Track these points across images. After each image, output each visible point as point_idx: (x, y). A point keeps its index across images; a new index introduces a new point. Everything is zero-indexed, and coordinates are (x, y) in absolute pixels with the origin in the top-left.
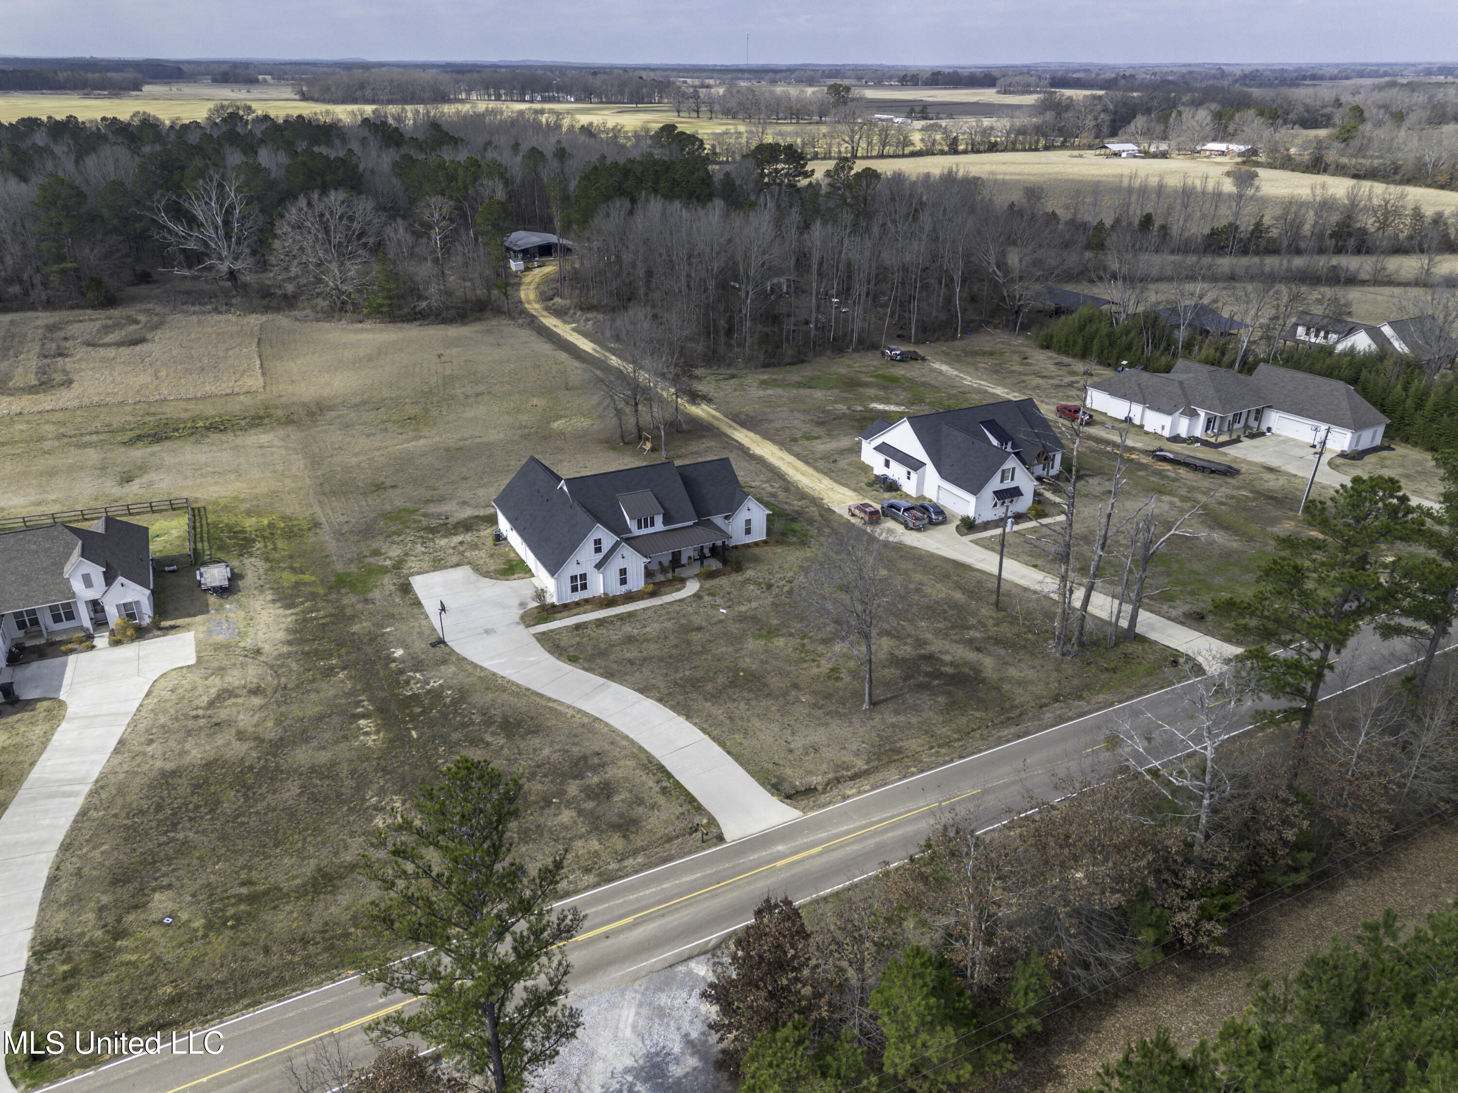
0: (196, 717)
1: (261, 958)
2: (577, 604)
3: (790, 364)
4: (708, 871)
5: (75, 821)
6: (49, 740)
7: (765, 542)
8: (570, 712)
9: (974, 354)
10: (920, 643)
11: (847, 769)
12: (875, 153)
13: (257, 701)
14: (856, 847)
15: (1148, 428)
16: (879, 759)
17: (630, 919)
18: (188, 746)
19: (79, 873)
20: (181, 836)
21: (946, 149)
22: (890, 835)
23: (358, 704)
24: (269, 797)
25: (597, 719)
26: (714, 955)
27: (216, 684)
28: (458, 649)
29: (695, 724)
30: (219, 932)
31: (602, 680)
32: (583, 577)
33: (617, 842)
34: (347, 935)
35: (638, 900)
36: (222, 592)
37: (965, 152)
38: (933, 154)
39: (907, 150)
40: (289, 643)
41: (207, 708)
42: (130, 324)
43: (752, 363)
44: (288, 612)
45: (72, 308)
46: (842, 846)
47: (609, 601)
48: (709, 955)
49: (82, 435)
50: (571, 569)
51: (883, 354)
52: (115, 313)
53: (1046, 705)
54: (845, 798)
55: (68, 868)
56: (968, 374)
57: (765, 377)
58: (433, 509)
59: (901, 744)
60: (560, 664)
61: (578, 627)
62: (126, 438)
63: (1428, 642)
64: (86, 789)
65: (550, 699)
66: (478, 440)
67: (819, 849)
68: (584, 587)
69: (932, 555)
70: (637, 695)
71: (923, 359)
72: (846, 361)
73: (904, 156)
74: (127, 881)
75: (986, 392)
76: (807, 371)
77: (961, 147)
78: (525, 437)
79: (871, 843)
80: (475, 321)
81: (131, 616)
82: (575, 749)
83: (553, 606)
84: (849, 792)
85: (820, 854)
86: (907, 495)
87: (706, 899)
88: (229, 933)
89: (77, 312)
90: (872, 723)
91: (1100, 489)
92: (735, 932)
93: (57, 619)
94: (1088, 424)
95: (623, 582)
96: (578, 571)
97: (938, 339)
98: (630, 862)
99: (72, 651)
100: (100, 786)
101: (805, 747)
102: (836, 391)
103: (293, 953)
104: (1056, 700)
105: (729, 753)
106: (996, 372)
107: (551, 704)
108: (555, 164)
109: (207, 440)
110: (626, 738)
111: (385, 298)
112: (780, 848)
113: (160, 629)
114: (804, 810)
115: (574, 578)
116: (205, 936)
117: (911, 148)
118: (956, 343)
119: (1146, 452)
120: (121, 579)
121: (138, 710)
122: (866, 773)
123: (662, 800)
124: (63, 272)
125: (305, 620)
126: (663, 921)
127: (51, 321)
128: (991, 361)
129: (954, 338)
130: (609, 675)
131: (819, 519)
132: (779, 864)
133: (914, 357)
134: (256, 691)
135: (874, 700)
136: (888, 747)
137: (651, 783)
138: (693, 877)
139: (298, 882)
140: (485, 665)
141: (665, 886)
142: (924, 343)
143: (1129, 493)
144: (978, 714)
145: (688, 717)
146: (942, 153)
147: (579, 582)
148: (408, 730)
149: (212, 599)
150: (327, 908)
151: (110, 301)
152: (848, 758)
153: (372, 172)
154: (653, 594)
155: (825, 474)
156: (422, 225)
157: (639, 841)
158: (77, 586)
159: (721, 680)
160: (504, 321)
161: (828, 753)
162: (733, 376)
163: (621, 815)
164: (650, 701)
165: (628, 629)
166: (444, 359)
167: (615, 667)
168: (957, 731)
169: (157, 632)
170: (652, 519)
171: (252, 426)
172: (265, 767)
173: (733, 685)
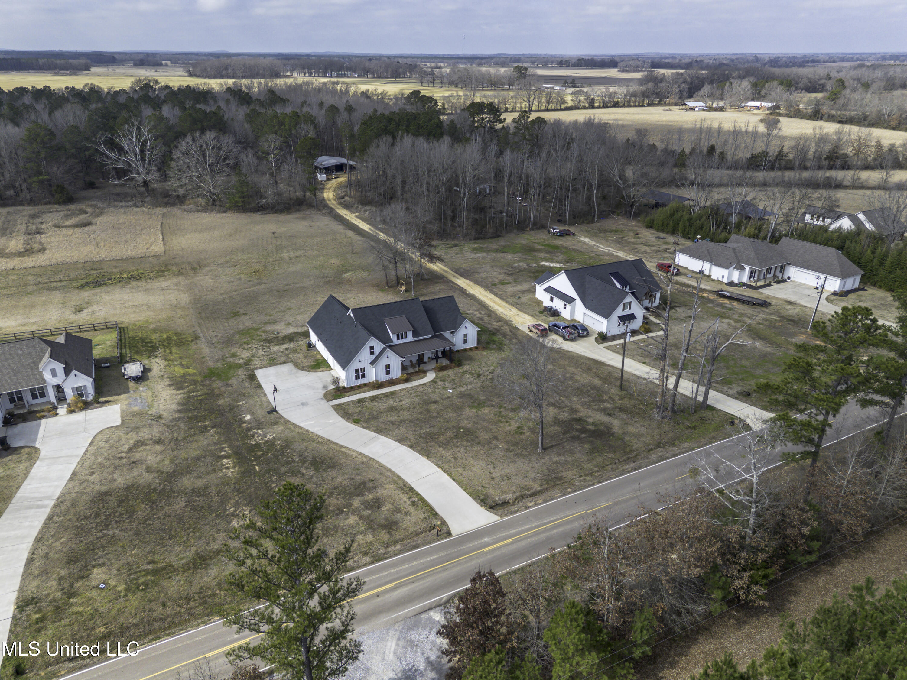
0: (121, 458)
1: (160, 610)
2: (359, 387)
3: (491, 238)
4: (441, 554)
5: (45, 524)
6: (28, 473)
7: (476, 348)
8: (355, 454)
9: (605, 231)
10: (573, 411)
11: (528, 490)
12: (543, 108)
13: (159, 448)
14: (534, 539)
15: (713, 277)
16: (548, 484)
17: (392, 585)
18: (115, 476)
19: (46, 556)
20: (111, 533)
21: (587, 105)
22: (555, 531)
23: (222, 449)
24: (166, 508)
25: (371, 459)
26: (445, 607)
27: (133, 437)
28: (284, 415)
29: (433, 462)
30: (134, 593)
31: (375, 435)
32: (363, 370)
33: (384, 536)
34: (214, 595)
35: (397, 572)
36: (138, 379)
37: (599, 107)
38: (579, 109)
39: (563, 106)
40: (179, 411)
41: (127, 452)
42: (81, 214)
43: (467, 237)
44: (178, 392)
45: (46, 204)
46: (526, 538)
47: (379, 385)
48: (442, 607)
49: (51, 282)
50: (355, 365)
51: (549, 231)
52: (73, 207)
53: (652, 450)
54: (527, 508)
55: (41, 552)
56: (602, 243)
57: (476, 246)
58: (269, 328)
59: (562, 474)
60: (348, 424)
61: (360, 401)
62: (79, 284)
63: (890, 410)
64: (51, 503)
65: (342, 447)
66: (298, 285)
67: (511, 540)
68: (363, 376)
69: (581, 356)
70: (397, 443)
71: (574, 235)
72: (526, 236)
73: (561, 110)
74: (77, 561)
75: (613, 255)
76: (502, 242)
77: (596, 105)
78: (326, 283)
79: (543, 536)
80: (295, 211)
81: (81, 395)
82: (358, 478)
83: (344, 388)
84: (529, 504)
85: (512, 543)
86: (564, 319)
87: (440, 572)
88: (141, 594)
89: (49, 206)
90: (543, 461)
91: (684, 315)
92: (458, 592)
93: (34, 397)
94: (677, 274)
95: (388, 373)
96: (359, 366)
97: (583, 222)
98: (391, 549)
99: (43, 417)
100: (60, 501)
101: (502, 476)
102: (520, 254)
103: (181, 606)
104: (659, 446)
105: (454, 480)
106: (619, 243)
107: (343, 450)
108: (345, 115)
109: (129, 286)
110: (390, 470)
111: (240, 197)
112: (486, 539)
113: (99, 403)
114: (501, 516)
115: (357, 371)
116: (126, 596)
117: (565, 105)
118: (594, 225)
119: (712, 292)
120: (74, 372)
121: (85, 454)
122: (540, 492)
123: (412, 510)
124: (41, 182)
125: (189, 397)
126: (413, 586)
127: (33, 212)
128: (615, 236)
129: (593, 221)
130: (379, 431)
131: (509, 333)
132: (485, 550)
133: (568, 234)
134: (158, 442)
135: (545, 446)
136: (553, 476)
137: (405, 499)
138: (432, 558)
139: (183, 561)
140: (302, 425)
141: (414, 563)
142: (574, 225)
143: (702, 318)
144: (610, 455)
145: (428, 458)
146: (585, 108)
148: (253, 466)
149: (132, 384)
150: (202, 578)
151: (69, 200)
152: (528, 482)
153: (233, 120)
154: (407, 381)
155: (513, 305)
156: (263, 153)
157: (398, 536)
158: (47, 376)
159: (449, 434)
160: (314, 212)
161: (516, 480)
162: (456, 245)
163: (387, 519)
164: (405, 448)
165: (391, 402)
166: (276, 235)
167: (382, 426)
168: (597, 466)
169: (96, 405)
170: (406, 334)
171: (157, 277)
172: (164, 489)
173: (456, 436)
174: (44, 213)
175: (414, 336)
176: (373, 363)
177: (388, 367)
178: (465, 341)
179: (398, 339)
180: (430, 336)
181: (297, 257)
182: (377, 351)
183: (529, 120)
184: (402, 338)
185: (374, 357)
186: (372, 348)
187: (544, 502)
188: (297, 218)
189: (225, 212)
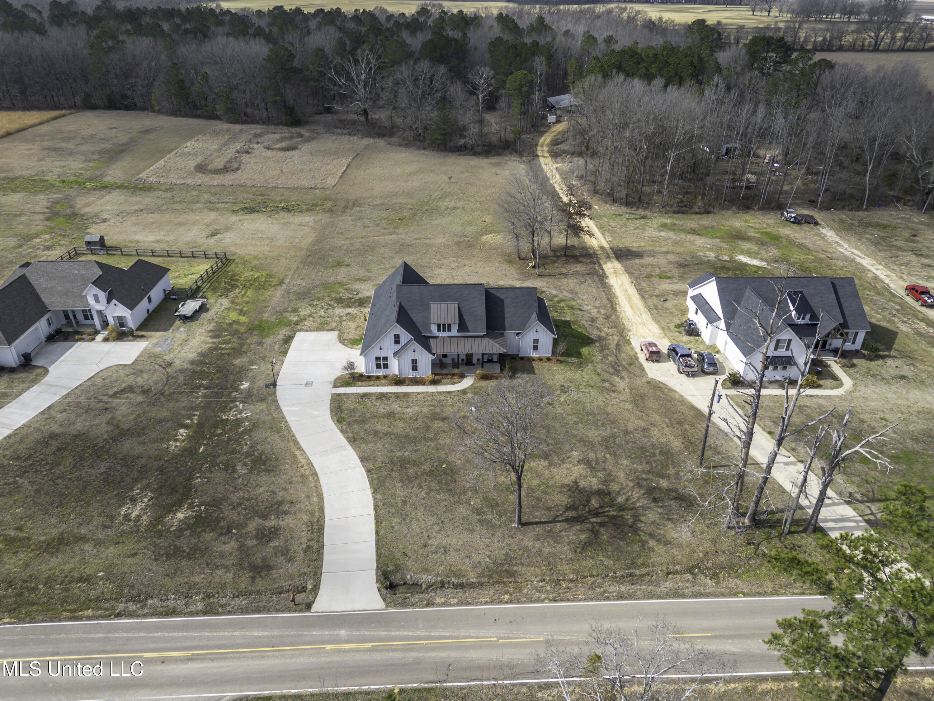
0: (100, 401)
2: (378, 378)
3: (697, 213)
4: (276, 633)
6: (20, 395)
7: (549, 359)
8: (303, 462)
9: (869, 224)
10: (609, 479)
11: (458, 576)
13: (140, 399)
14: (398, 655)
16: (490, 577)
17: (189, 653)
18: (79, 420)
20: (21, 481)
22: (434, 654)
23: (190, 417)
24: (86, 470)
25: (315, 474)
27: (130, 380)
28: (279, 393)
29: (375, 499)
31: (345, 442)
32: (385, 359)
33: (245, 580)
35: (209, 639)
36: (186, 319)
40: (192, 362)
41: (111, 396)
42: (297, 137)
43: (666, 208)
44: (211, 341)
45: (278, 124)
46: (389, 649)
47: (400, 381)
49: (218, 203)
50: (376, 352)
51: (782, 214)
52: (294, 130)
53: (676, 573)
54: (430, 604)
56: (849, 242)
57: (668, 221)
58: (356, 286)
59: (519, 568)
60: (331, 421)
61: (365, 395)
62: (236, 208)
65: (300, 449)
66: (427, 241)
67: (369, 645)
68: (386, 366)
69: (683, 401)
70: (358, 461)
71: (816, 224)
72: (747, 217)
75: (853, 260)
76: (707, 221)
78: (457, 243)
79: (412, 656)
80: (494, 155)
81: (122, 325)
82: (281, 493)
83: (361, 375)
84: (438, 600)
85: (368, 650)
86: (703, 342)
87: (252, 658)
89: (277, 127)
90: (510, 541)
91: (893, 372)
92: (249, 696)
93: (86, 318)
95: (415, 368)
96: (382, 354)
97: (843, 208)
98: (237, 602)
99: (81, 340)
100: (14, 434)
101: (438, 547)
102: (717, 240)
104: (690, 570)
105: (377, 532)
106: (876, 244)
107: (297, 453)
109: (277, 216)
110: (320, 496)
111: (441, 134)
112: (343, 633)
113: (133, 336)
114: (388, 604)
115: (378, 359)
118: (857, 213)
120: (114, 301)
121: (76, 388)
122: (471, 586)
123: (300, 556)
125: (215, 349)
127: (259, 131)
128: (877, 233)
129: (859, 208)
130: (353, 441)
131: (613, 347)
132: (329, 647)
133: (811, 221)
134: (145, 392)
136: (506, 567)
137: (304, 540)
138: (262, 633)
139: (43, 538)
140: (284, 409)
141: (237, 633)
142: (828, 209)
143: (923, 382)
144: (608, 562)
145: (375, 492)
147: (381, 363)
148: (201, 445)
149: (178, 322)
150: (41, 564)
151: (295, 122)
152: (466, 566)
154: (434, 382)
155: (650, 309)
156: (473, 87)
157: (260, 584)
159: (426, 467)
160: (514, 157)
161: (451, 558)
162: (644, 217)
163: (264, 559)
164: (363, 470)
165: (396, 407)
166: (453, 180)
167: (362, 434)
168: (575, 572)
169: (130, 338)
170: (449, 326)
171: (308, 210)
172: (103, 447)
173: (431, 473)
174: (267, 133)
175: (459, 331)
176: (396, 354)
177: (414, 361)
178: (535, 348)
179: (439, 330)
180: (482, 334)
181: (455, 208)
182: (403, 342)
183: (811, 62)
184: (444, 330)
185: (398, 347)
186: (397, 336)
187: (458, 604)
188: (491, 163)
189: (424, 149)
